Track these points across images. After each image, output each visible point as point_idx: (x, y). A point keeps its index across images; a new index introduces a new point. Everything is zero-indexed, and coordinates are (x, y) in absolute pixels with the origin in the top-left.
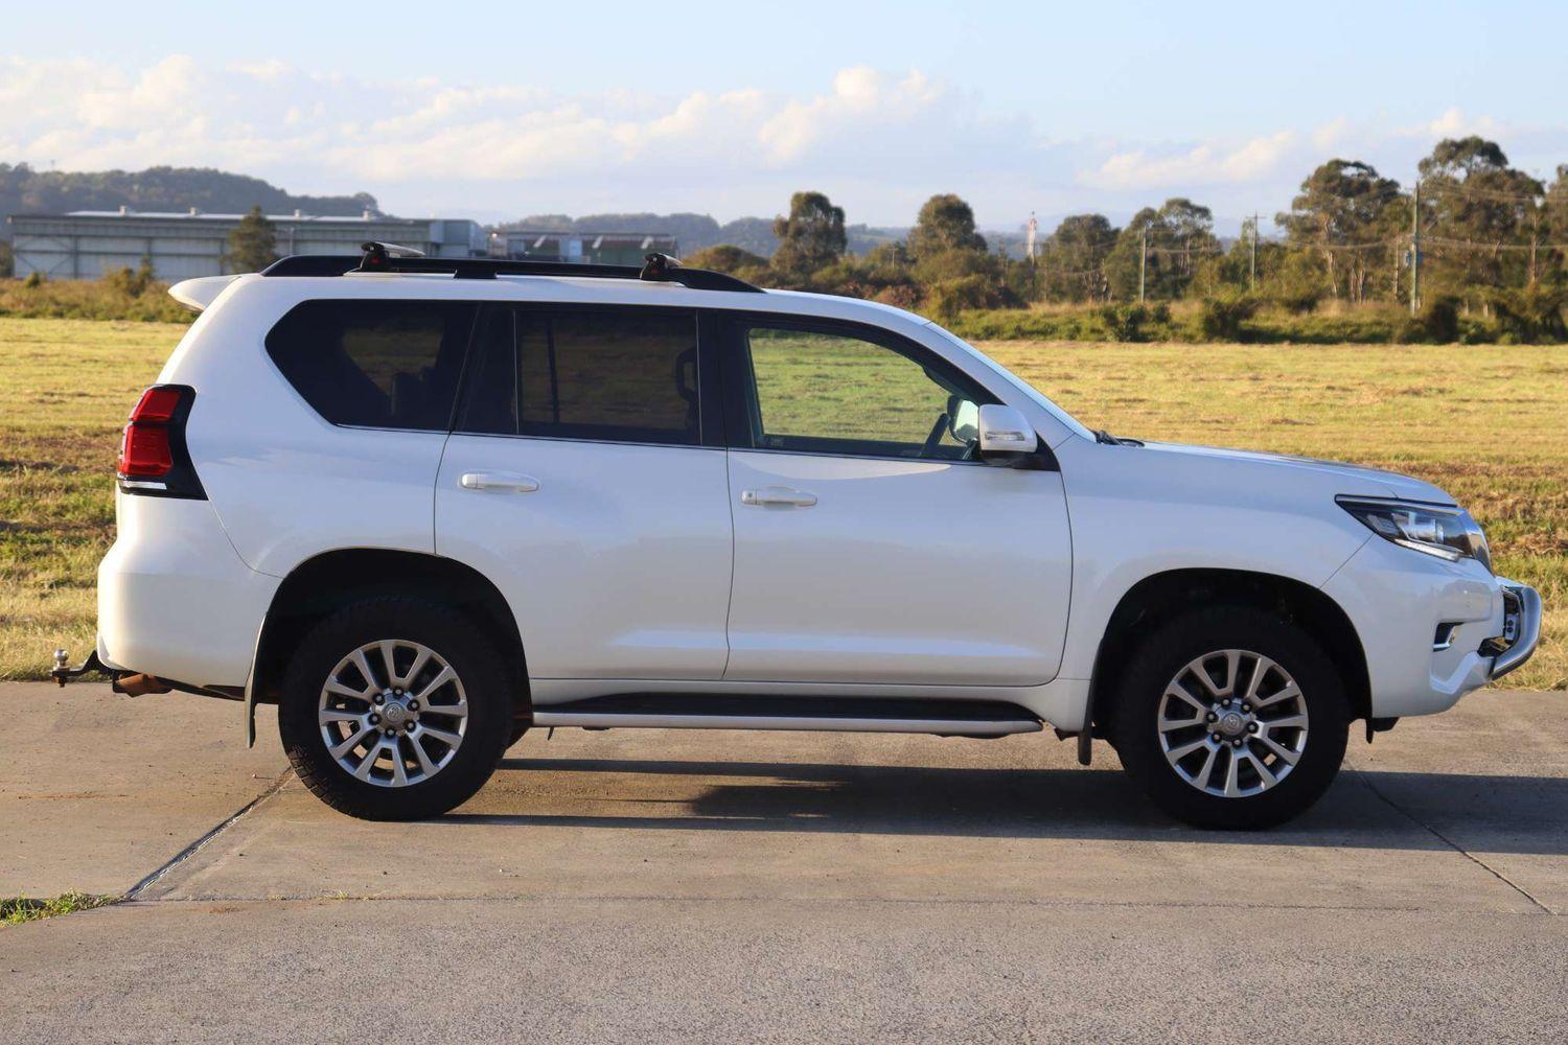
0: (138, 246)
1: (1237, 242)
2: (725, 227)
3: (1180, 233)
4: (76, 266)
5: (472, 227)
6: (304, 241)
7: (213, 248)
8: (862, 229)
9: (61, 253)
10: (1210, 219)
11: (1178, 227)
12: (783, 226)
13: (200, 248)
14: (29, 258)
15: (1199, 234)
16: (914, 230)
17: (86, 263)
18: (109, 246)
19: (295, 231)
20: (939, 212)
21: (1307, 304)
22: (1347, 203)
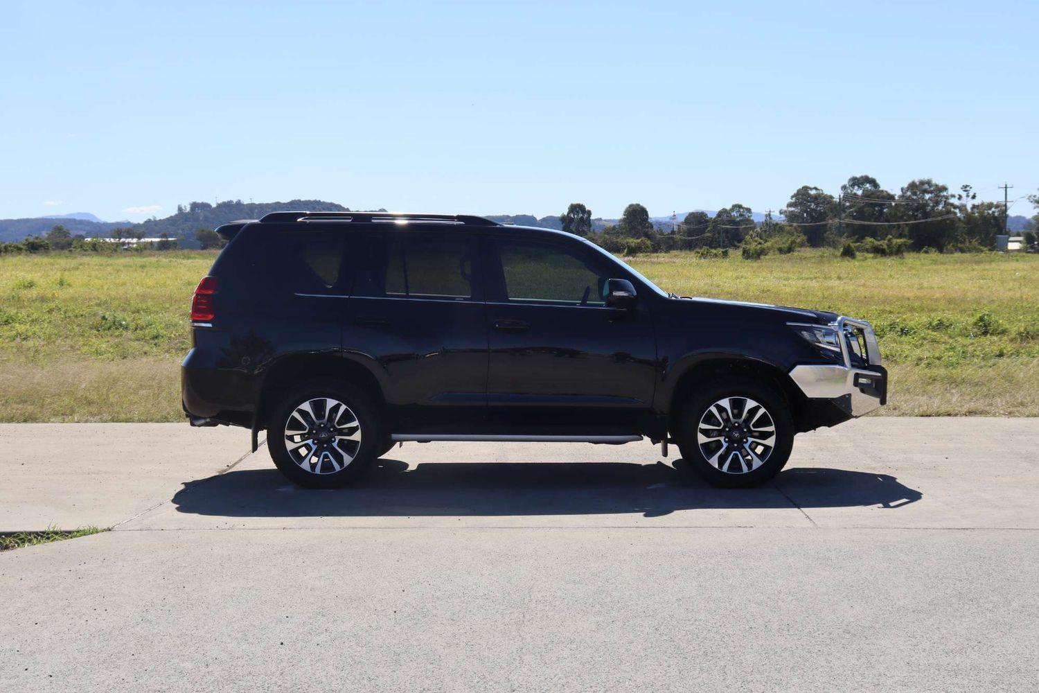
1: (763, 222)
2: (539, 221)
3: (738, 219)
8: (599, 220)
10: (750, 212)
11: (737, 217)
12: (564, 218)
15: (747, 219)
16: (621, 221)
20: (633, 211)
22: (810, 205)
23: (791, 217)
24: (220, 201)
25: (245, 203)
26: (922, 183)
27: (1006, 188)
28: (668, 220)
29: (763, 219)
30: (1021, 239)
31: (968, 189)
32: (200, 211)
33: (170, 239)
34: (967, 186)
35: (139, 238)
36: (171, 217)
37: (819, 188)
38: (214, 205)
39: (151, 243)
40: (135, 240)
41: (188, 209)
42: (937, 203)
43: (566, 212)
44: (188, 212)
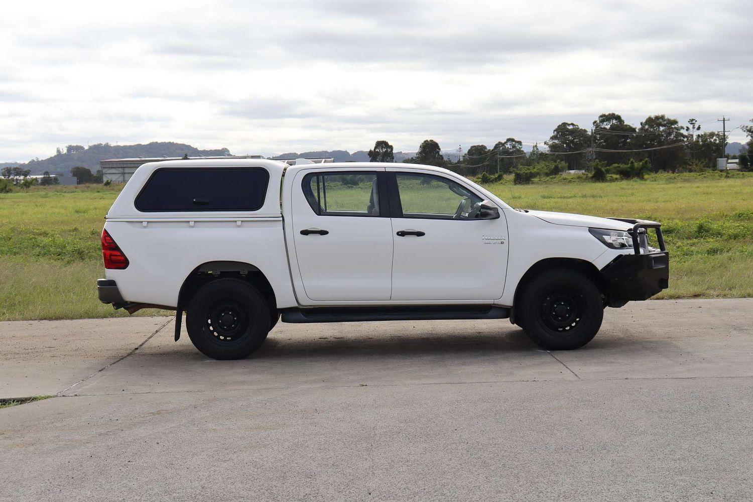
1: (531, 152)
2: (352, 155)
3: (511, 150)
4: (124, 178)
8: (400, 153)
9: (119, 173)
10: (521, 144)
11: (510, 149)
12: (371, 153)
14: (108, 176)
15: (518, 150)
17: (128, 177)
20: (427, 145)
22: (569, 138)
23: (553, 147)
24: (91, 144)
25: (112, 146)
26: (657, 118)
27: (724, 120)
28: (454, 152)
29: (531, 150)
30: (737, 161)
31: (694, 122)
32: (75, 152)
33: (51, 176)
34: (693, 120)
35: (26, 175)
36: (51, 158)
37: (575, 123)
38: (86, 148)
39: (36, 179)
40: (22, 177)
41: (65, 151)
42: (670, 134)
43: (373, 148)
44: (65, 154)
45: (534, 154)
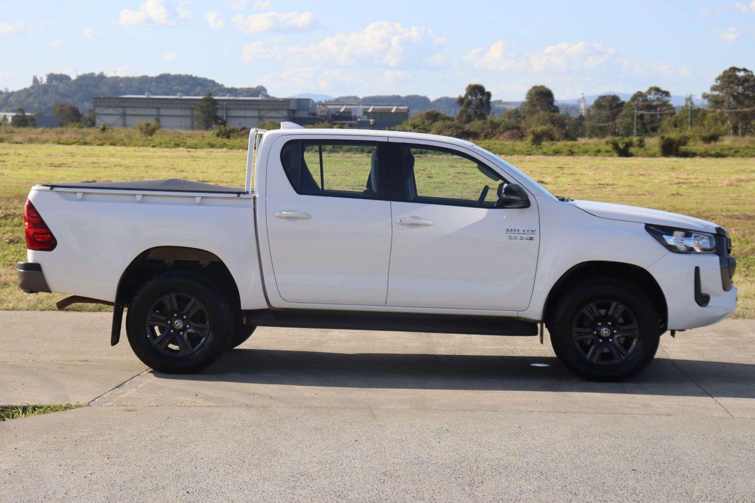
0: (154, 112)
1: (683, 108)
2: (433, 102)
3: (655, 103)
4: (124, 121)
5: (311, 102)
6: (230, 109)
7: (188, 112)
8: (500, 102)
9: (117, 115)
10: (669, 96)
11: (654, 101)
12: (461, 101)
13: (183, 112)
14: (102, 117)
15: (665, 104)
16: (524, 104)
17: (129, 120)
18: (140, 111)
19: (227, 104)
20: (537, 94)
21: (714, 138)
22: (738, 88)
23: (717, 102)
24: (81, 73)
28: (575, 103)
29: (683, 104)
32: (58, 84)
33: (27, 114)
37: (748, 69)
38: (73, 77)
41: (45, 81)
43: (462, 93)
44: (45, 84)
45: (688, 110)
